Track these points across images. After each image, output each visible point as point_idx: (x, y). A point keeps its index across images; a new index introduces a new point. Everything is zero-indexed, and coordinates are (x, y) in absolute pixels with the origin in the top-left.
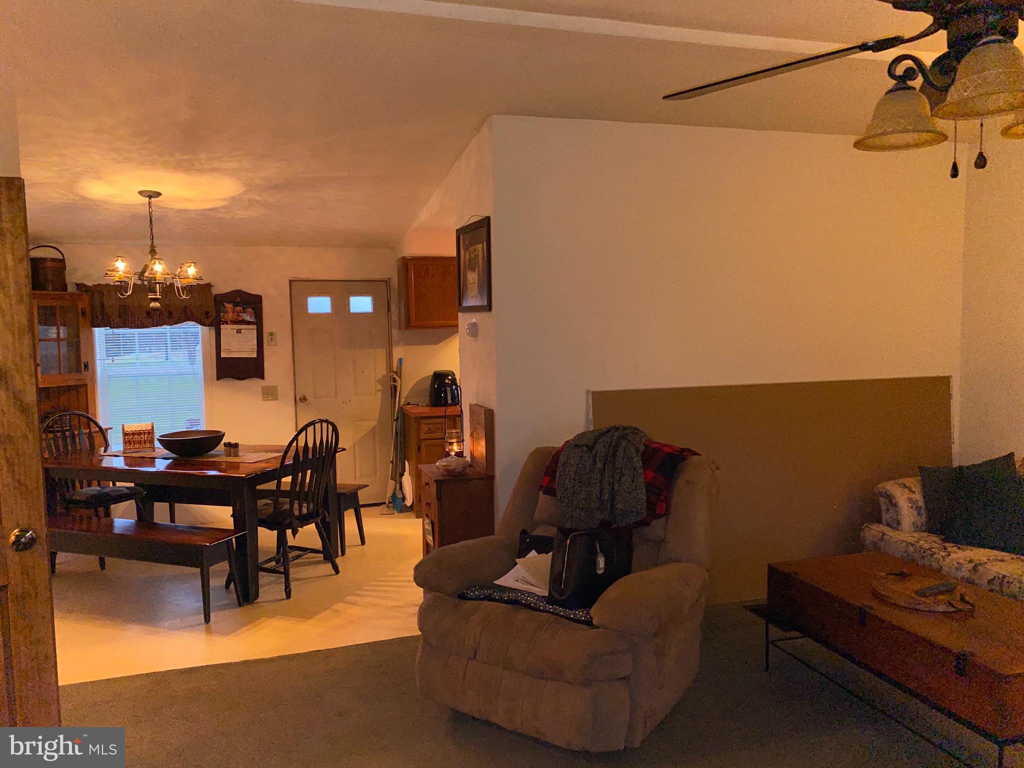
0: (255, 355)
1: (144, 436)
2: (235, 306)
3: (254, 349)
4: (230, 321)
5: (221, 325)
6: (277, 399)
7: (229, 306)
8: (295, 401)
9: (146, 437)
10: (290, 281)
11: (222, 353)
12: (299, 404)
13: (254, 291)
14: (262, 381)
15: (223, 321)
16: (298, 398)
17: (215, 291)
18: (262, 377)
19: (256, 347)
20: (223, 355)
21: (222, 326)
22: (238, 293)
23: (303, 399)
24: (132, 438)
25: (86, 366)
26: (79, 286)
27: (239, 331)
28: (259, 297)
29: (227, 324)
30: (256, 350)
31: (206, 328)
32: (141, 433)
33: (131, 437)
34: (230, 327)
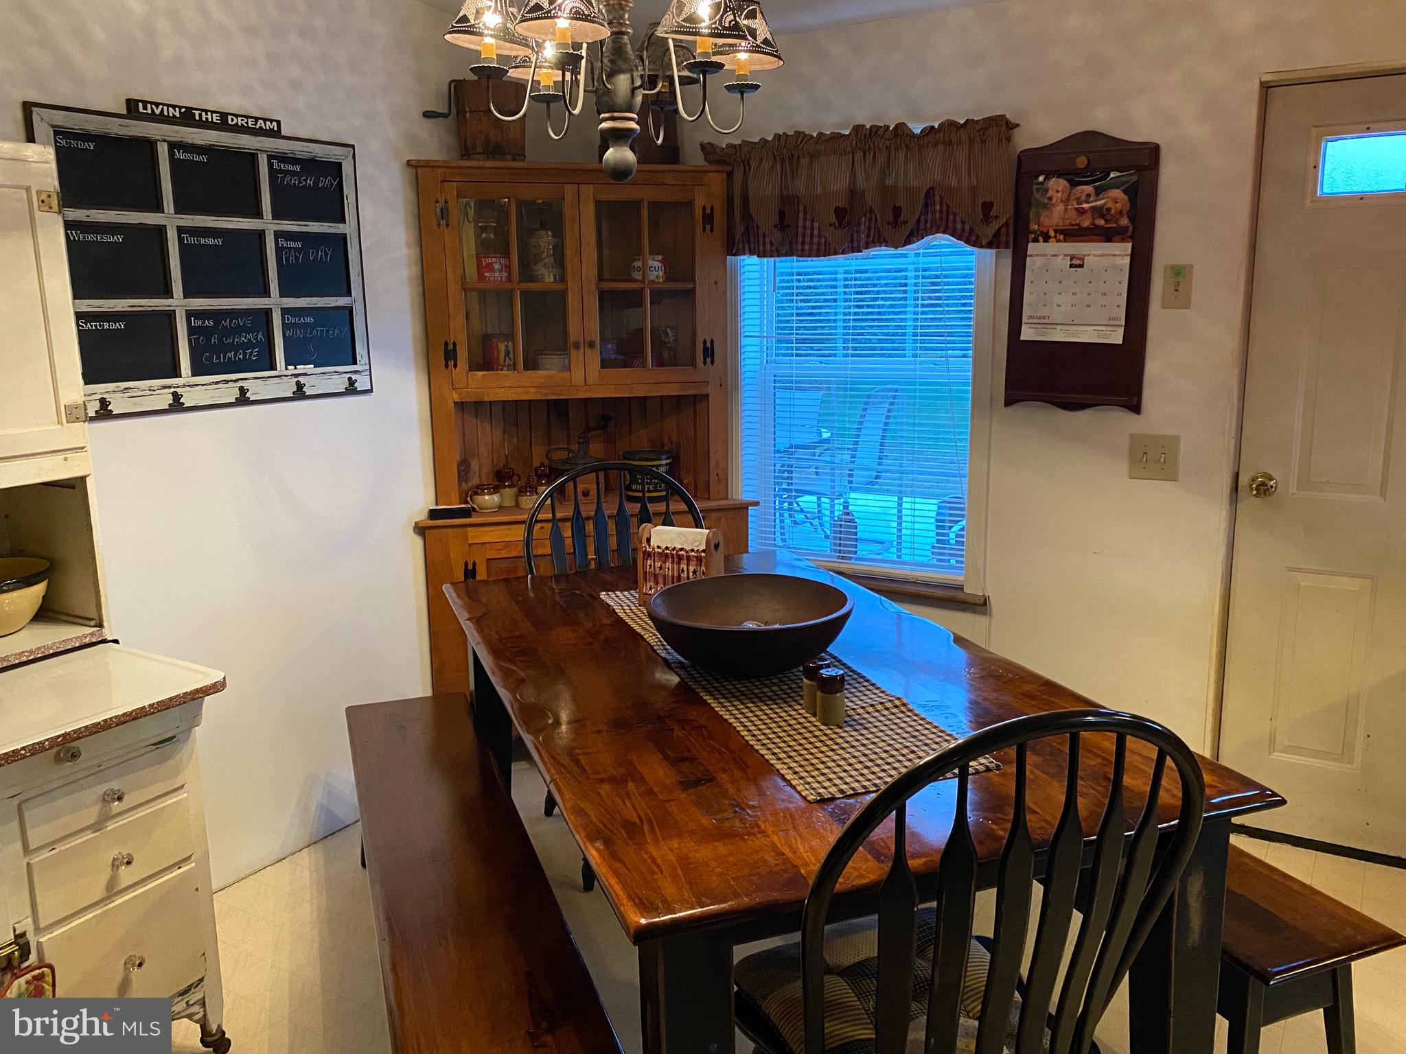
0: (1117, 337)
1: (688, 565)
2: (1073, 184)
3: (1117, 319)
4: (1056, 231)
5: (1030, 245)
6: (1173, 478)
7: (1057, 186)
8: (1235, 488)
9: (692, 569)
10: (1266, 88)
11: (1024, 328)
12: (1248, 502)
13: (1140, 131)
14: (1137, 416)
15: (1034, 232)
16: (1244, 480)
17: (1024, 140)
18: (1136, 408)
19: (1122, 313)
20: (1027, 334)
21: (1032, 248)
22: (1088, 140)
23: (1263, 489)
24: (661, 568)
25: (709, 352)
26: (707, 149)
27: (1077, 263)
28: (1153, 152)
29: (1047, 238)
30: (1123, 322)
31: (990, 253)
32: (680, 558)
33: (658, 564)
34: (1051, 247)
